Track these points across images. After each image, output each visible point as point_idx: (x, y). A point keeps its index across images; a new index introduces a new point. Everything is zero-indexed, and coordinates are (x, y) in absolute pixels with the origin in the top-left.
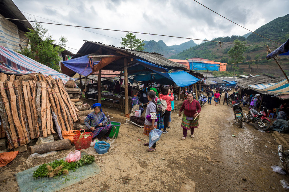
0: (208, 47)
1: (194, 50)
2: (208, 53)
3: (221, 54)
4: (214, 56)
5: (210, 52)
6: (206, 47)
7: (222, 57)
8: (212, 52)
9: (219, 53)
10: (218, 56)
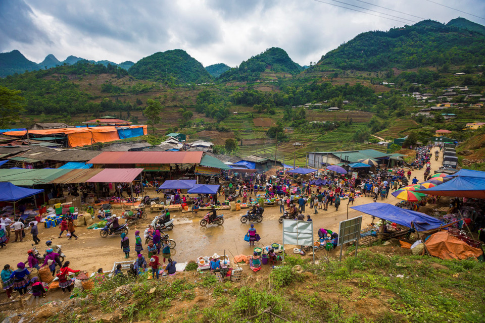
0: (70, 77)
1: (37, 78)
2: (72, 88)
3: (98, 94)
4: (87, 95)
5: (77, 86)
6: (64, 77)
7: (100, 97)
8: (80, 88)
9: (93, 90)
10: (93, 96)
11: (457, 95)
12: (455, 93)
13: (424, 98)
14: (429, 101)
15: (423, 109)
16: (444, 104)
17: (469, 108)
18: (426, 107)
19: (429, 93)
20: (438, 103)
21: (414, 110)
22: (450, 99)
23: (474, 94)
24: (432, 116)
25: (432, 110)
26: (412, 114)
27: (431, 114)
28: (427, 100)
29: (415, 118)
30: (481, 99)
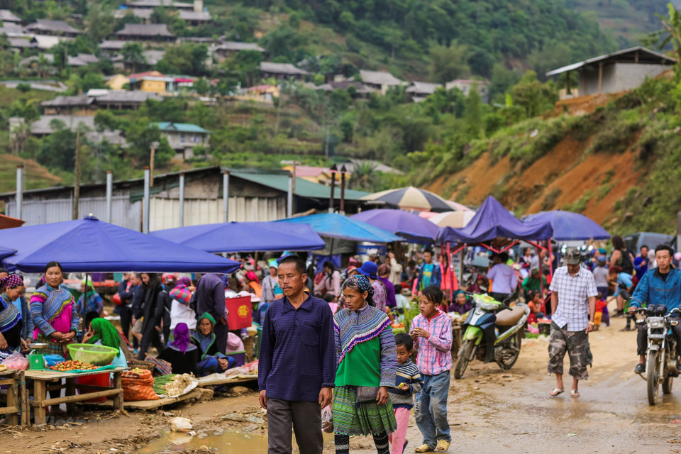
11: (172, 39)
12: (162, 30)
13: (46, 42)
14: (71, 61)
15: (58, 101)
16: (138, 77)
17: (237, 104)
18: (63, 88)
19: (57, 18)
20: (109, 71)
21: (17, 103)
22: (154, 57)
23: (234, 39)
24: (113, 137)
25: (97, 104)
26: (15, 123)
27: (103, 123)
28: (61, 54)
29: (32, 147)
30: (266, 66)
